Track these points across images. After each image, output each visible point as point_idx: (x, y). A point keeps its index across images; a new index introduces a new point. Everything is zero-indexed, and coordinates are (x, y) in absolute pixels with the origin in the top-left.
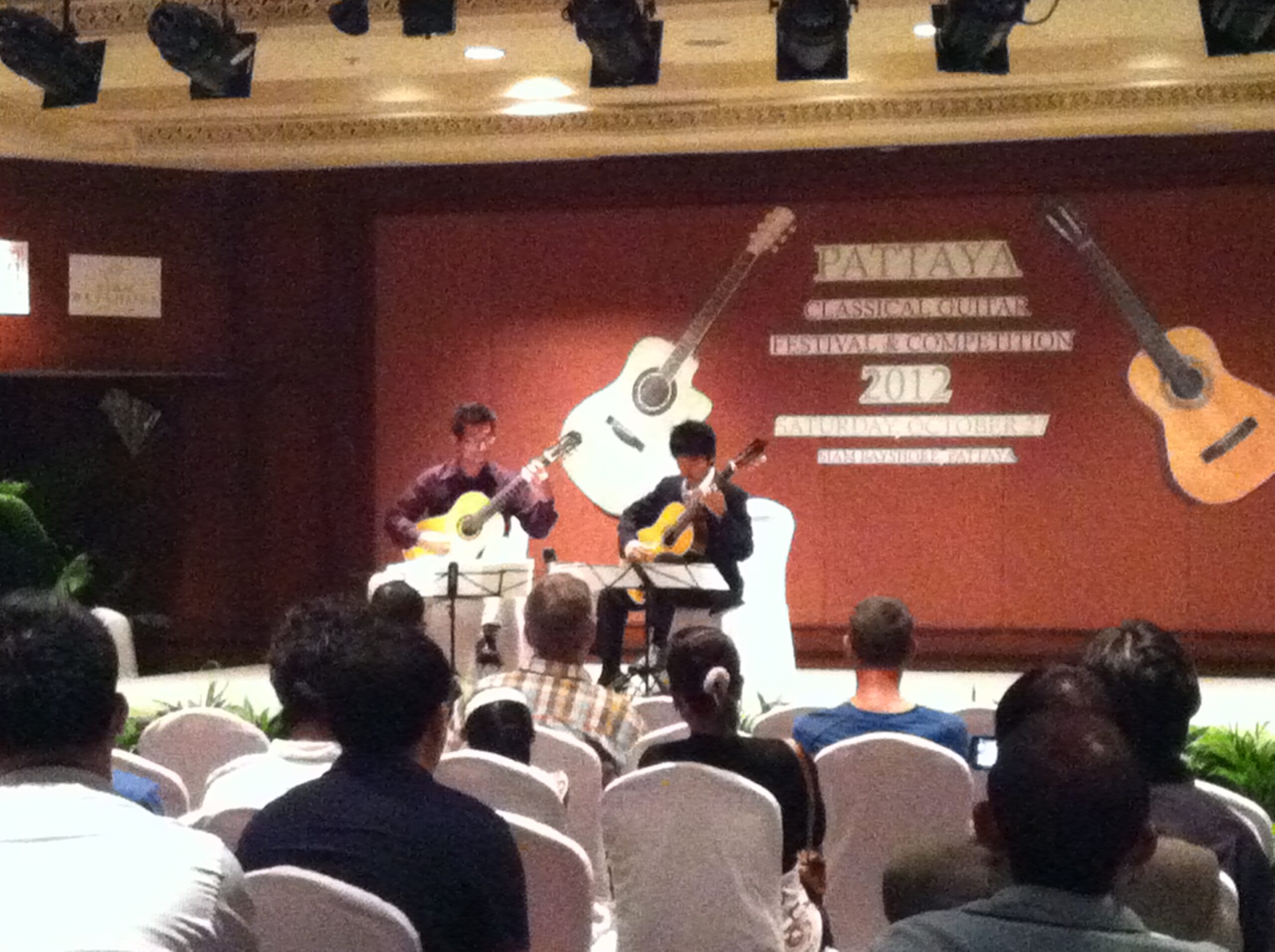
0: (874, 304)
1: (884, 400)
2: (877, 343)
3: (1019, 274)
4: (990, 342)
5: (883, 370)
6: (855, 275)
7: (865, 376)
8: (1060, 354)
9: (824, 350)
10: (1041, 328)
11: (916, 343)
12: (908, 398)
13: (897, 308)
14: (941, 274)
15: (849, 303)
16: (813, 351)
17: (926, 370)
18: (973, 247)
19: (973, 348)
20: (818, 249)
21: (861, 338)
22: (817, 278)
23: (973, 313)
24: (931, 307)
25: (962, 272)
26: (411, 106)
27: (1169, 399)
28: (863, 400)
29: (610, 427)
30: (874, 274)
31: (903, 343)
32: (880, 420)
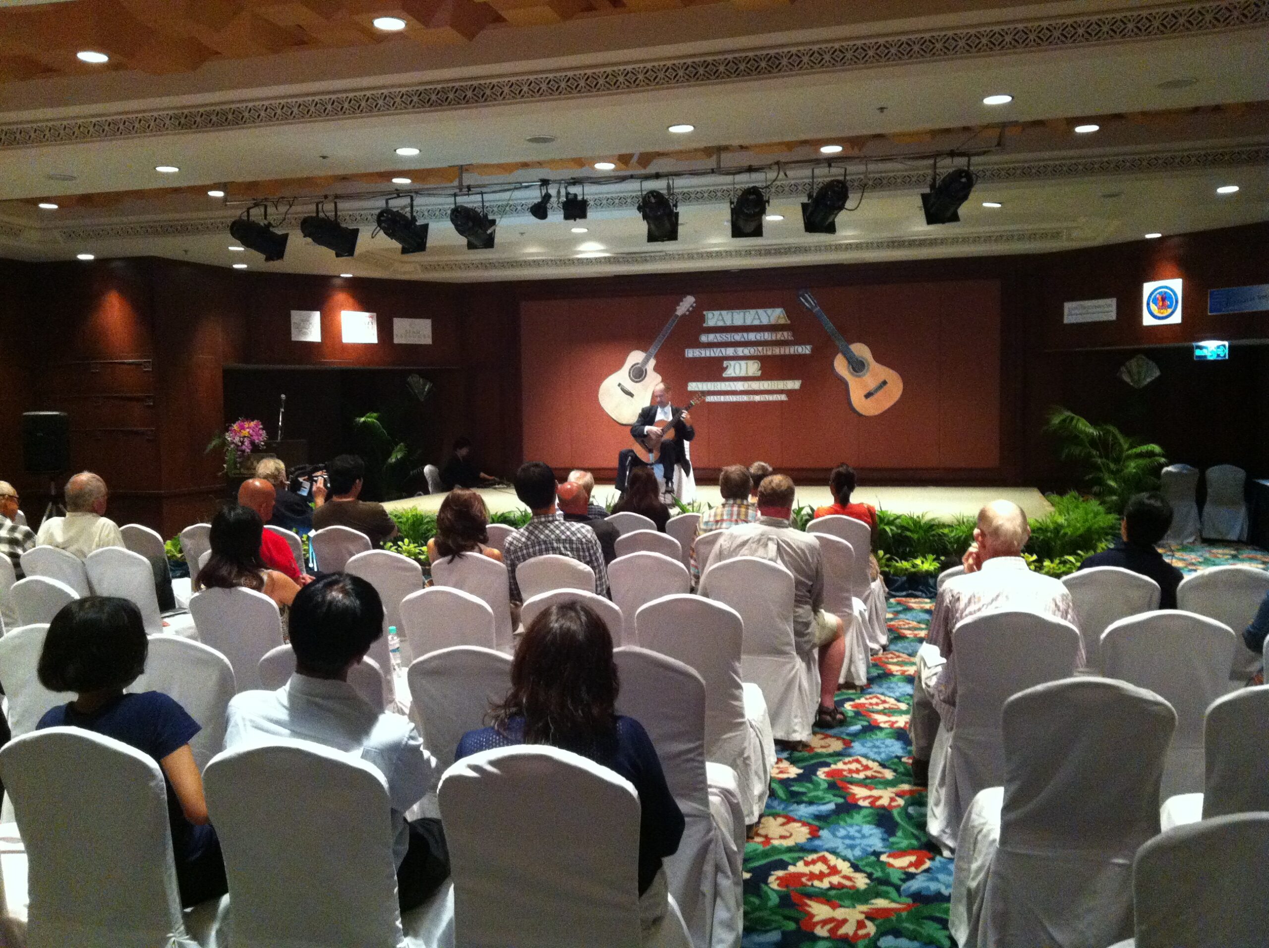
0: (728, 335)
1: (733, 375)
2: (730, 351)
3: (789, 322)
4: (777, 351)
5: (732, 363)
6: (720, 324)
7: (725, 365)
8: (805, 355)
9: (708, 355)
10: (797, 344)
11: (747, 351)
12: (743, 374)
13: (738, 337)
14: (756, 322)
15: (718, 335)
16: (703, 355)
17: (750, 363)
18: (769, 311)
19: (769, 353)
20: (705, 313)
21: (723, 350)
22: (705, 325)
23: (770, 339)
24: (752, 336)
25: (765, 321)
26: (538, 254)
27: (852, 374)
28: (724, 375)
29: (619, 389)
30: (729, 323)
31: (740, 351)
32: (731, 383)
